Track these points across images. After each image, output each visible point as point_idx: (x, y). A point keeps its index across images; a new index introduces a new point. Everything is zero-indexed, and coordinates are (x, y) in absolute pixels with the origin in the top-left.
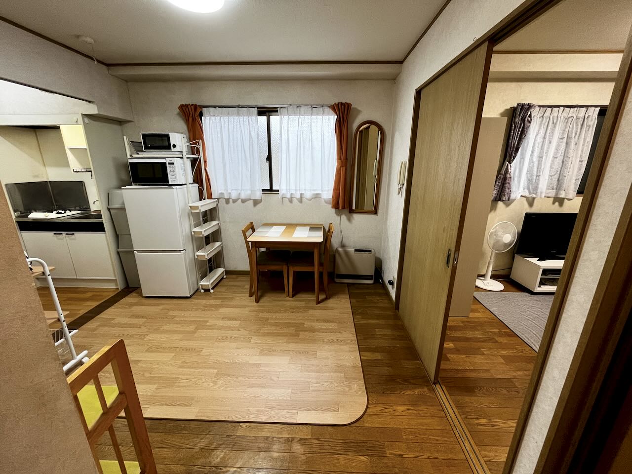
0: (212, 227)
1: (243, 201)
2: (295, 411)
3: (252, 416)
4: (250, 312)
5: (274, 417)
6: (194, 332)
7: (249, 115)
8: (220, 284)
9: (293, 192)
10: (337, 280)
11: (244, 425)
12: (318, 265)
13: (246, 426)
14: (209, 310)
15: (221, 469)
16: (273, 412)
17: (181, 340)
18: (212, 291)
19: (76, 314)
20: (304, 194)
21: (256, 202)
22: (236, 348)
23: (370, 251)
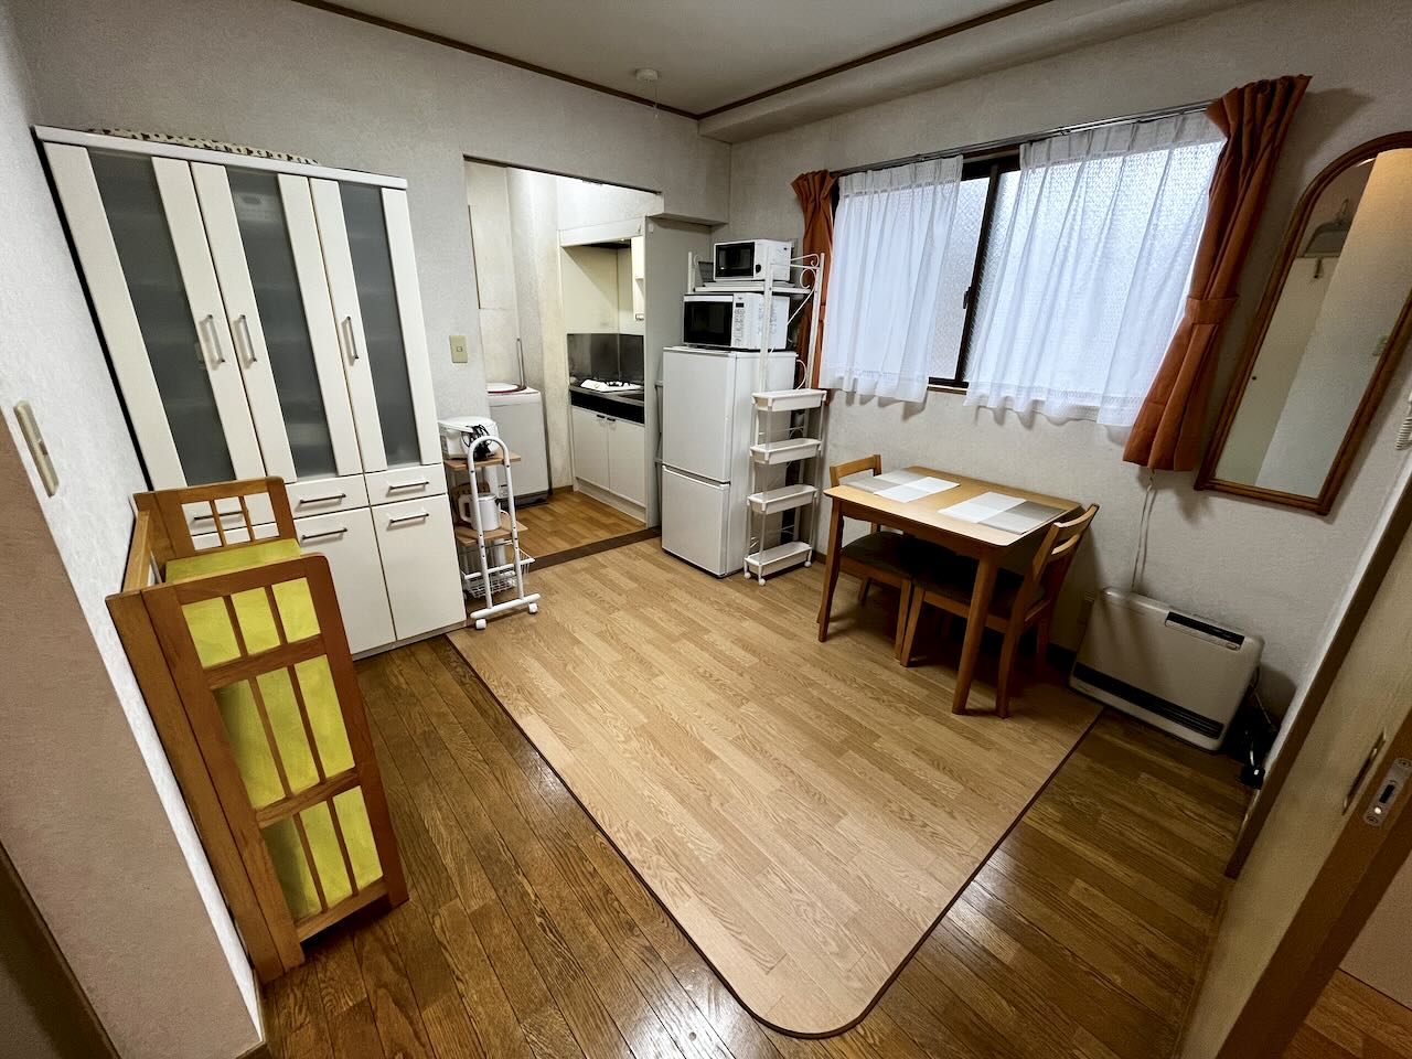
0: (804, 447)
1: (883, 403)
2: (690, 892)
3: (623, 835)
4: (792, 652)
5: (649, 868)
6: (675, 640)
7: (937, 180)
8: (789, 575)
9: (1011, 393)
10: (1075, 682)
11: (601, 838)
12: (981, 608)
13: (601, 843)
14: (729, 614)
15: (518, 873)
16: (654, 858)
17: (649, 642)
18: (762, 581)
19: (578, 542)
20: (1043, 402)
21: (910, 410)
22: (708, 704)
23: (1239, 639)
